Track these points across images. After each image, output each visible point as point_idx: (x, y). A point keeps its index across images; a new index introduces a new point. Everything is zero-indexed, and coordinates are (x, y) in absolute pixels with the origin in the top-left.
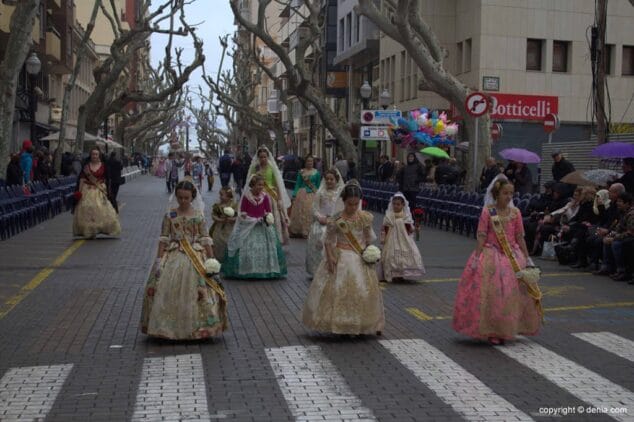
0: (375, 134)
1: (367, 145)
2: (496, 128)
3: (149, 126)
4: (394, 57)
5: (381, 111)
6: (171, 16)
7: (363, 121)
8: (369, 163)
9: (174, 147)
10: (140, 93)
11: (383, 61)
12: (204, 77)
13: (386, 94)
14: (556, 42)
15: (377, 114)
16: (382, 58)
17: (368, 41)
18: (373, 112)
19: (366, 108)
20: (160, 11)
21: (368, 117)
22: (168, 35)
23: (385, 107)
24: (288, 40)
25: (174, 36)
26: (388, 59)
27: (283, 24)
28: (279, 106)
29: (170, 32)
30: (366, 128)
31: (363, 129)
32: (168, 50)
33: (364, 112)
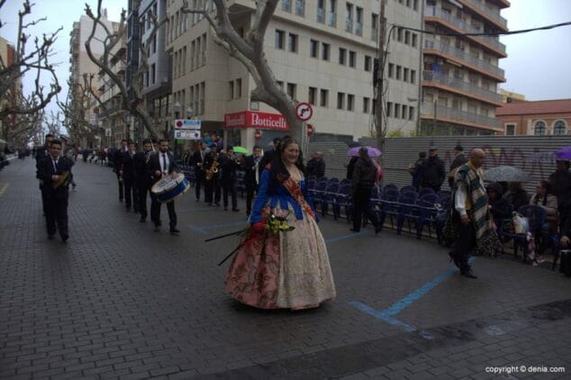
0: (183, 135)
1: (178, 142)
2: (259, 133)
3: (22, 131)
4: (184, 91)
5: (187, 120)
6: (39, 62)
7: (176, 127)
8: (179, 154)
9: (36, 143)
10: (18, 108)
11: (175, 94)
12: (57, 103)
13: (189, 110)
14: (289, 84)
15: (185, 122)
16: (173, 91)
17: (163, 83)
18: (182, 121)
19: (177, 118)
20: (31, 56)
21: (180, 124)
22: (37, 69)
23: (189, 118)
24: (104, 86)
25: (41, 70)
26: (179, 92)
27: (112, 66)
28: (97, 122)
29: (39, 67)
30: (178, 131)
31: (176, 132)
32: (37, 82)
33: (176, 121)
